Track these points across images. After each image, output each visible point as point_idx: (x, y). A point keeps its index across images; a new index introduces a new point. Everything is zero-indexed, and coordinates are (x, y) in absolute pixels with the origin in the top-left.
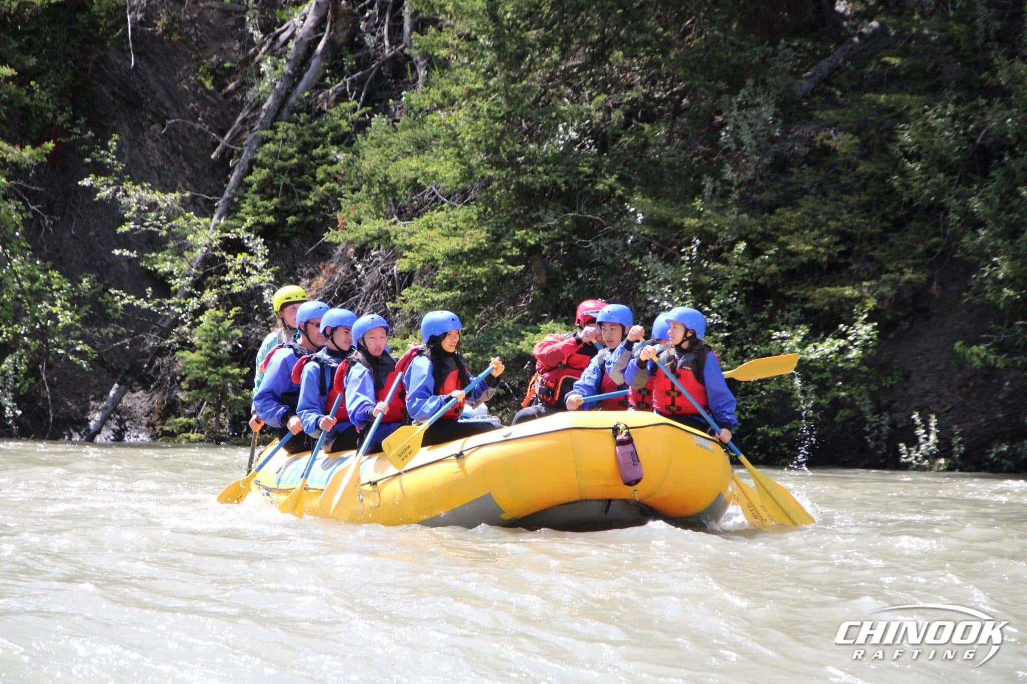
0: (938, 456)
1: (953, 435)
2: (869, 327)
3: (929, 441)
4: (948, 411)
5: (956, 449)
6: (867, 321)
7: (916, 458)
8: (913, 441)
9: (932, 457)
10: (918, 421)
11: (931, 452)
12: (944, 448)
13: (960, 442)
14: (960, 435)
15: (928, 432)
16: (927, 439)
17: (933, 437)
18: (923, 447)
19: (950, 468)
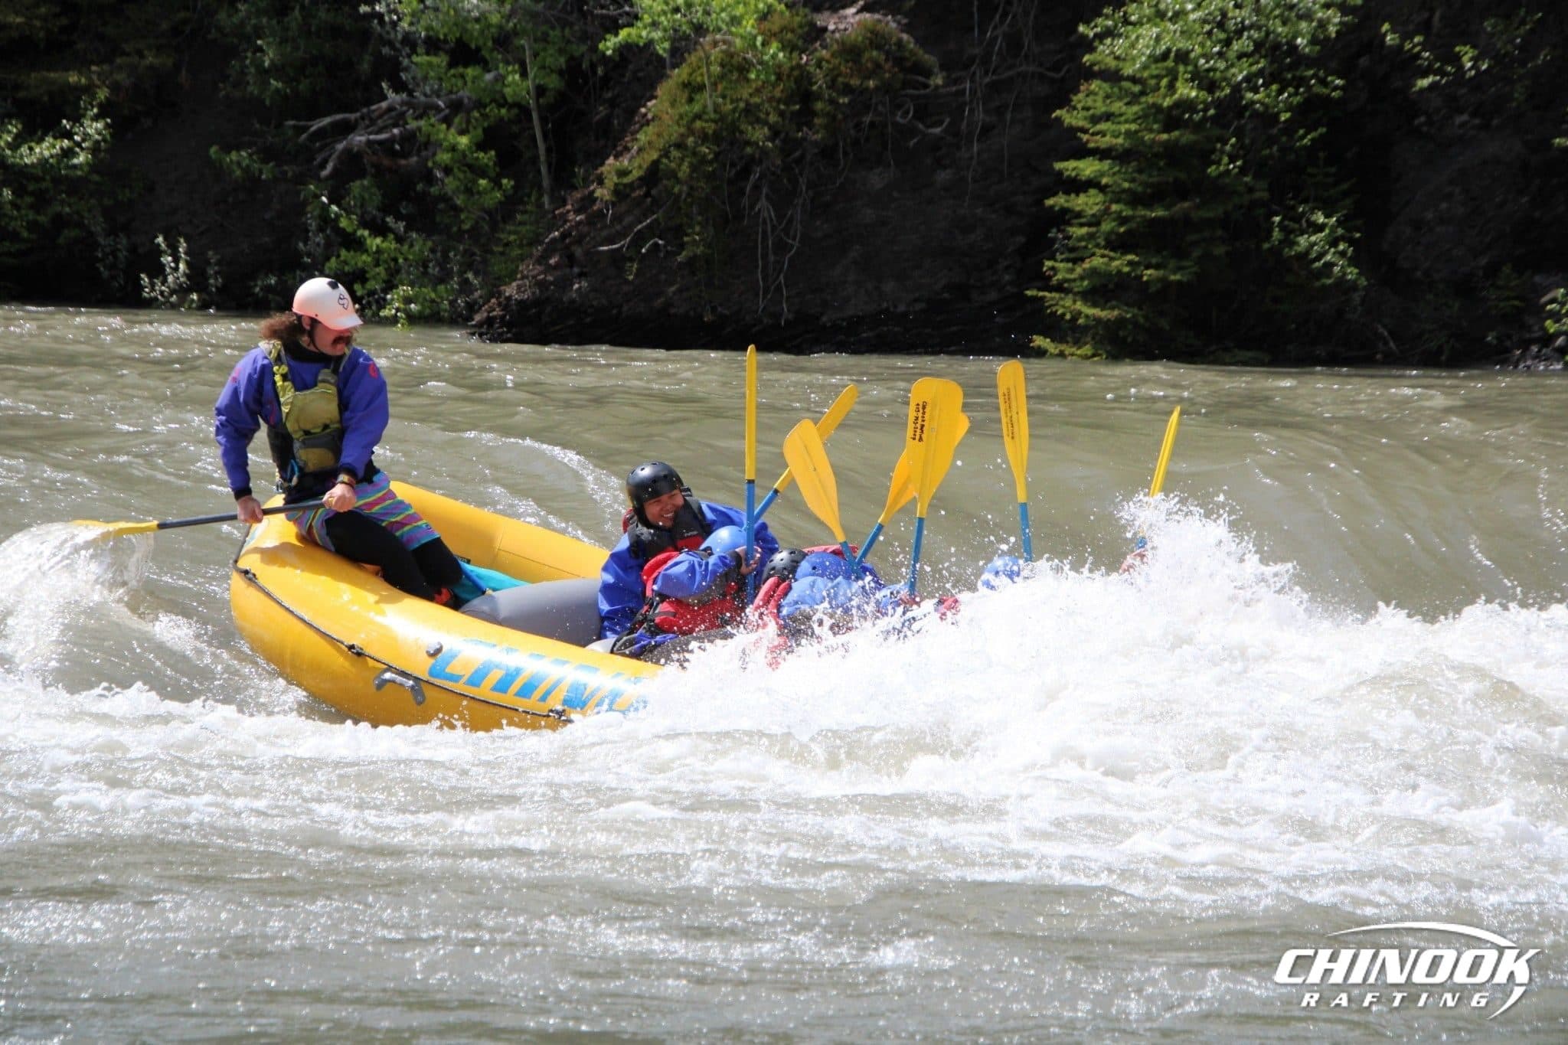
0: (190, 290)
1: (208, 263)
2: (100, 125)
3: (179, 272)
4: (202, 233)
5: (212, 281)
6: (96, 118)
7: (162, 293)
8: (158, 271)
9: (182, 291)
10: (163, 246)
11: (180, 285)
12: (197, 279)
13: (216, 273)
14: (218, 263)
15: (176, 260)
16: (176, 269)
17: (182, 266)
18: (170, 279)
19: (203, 306)
